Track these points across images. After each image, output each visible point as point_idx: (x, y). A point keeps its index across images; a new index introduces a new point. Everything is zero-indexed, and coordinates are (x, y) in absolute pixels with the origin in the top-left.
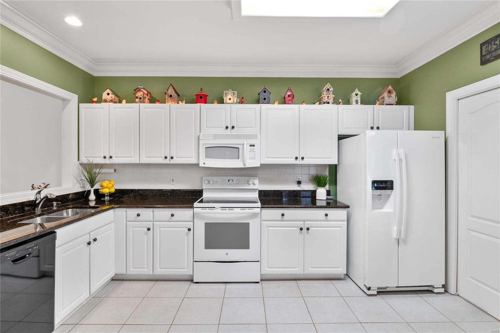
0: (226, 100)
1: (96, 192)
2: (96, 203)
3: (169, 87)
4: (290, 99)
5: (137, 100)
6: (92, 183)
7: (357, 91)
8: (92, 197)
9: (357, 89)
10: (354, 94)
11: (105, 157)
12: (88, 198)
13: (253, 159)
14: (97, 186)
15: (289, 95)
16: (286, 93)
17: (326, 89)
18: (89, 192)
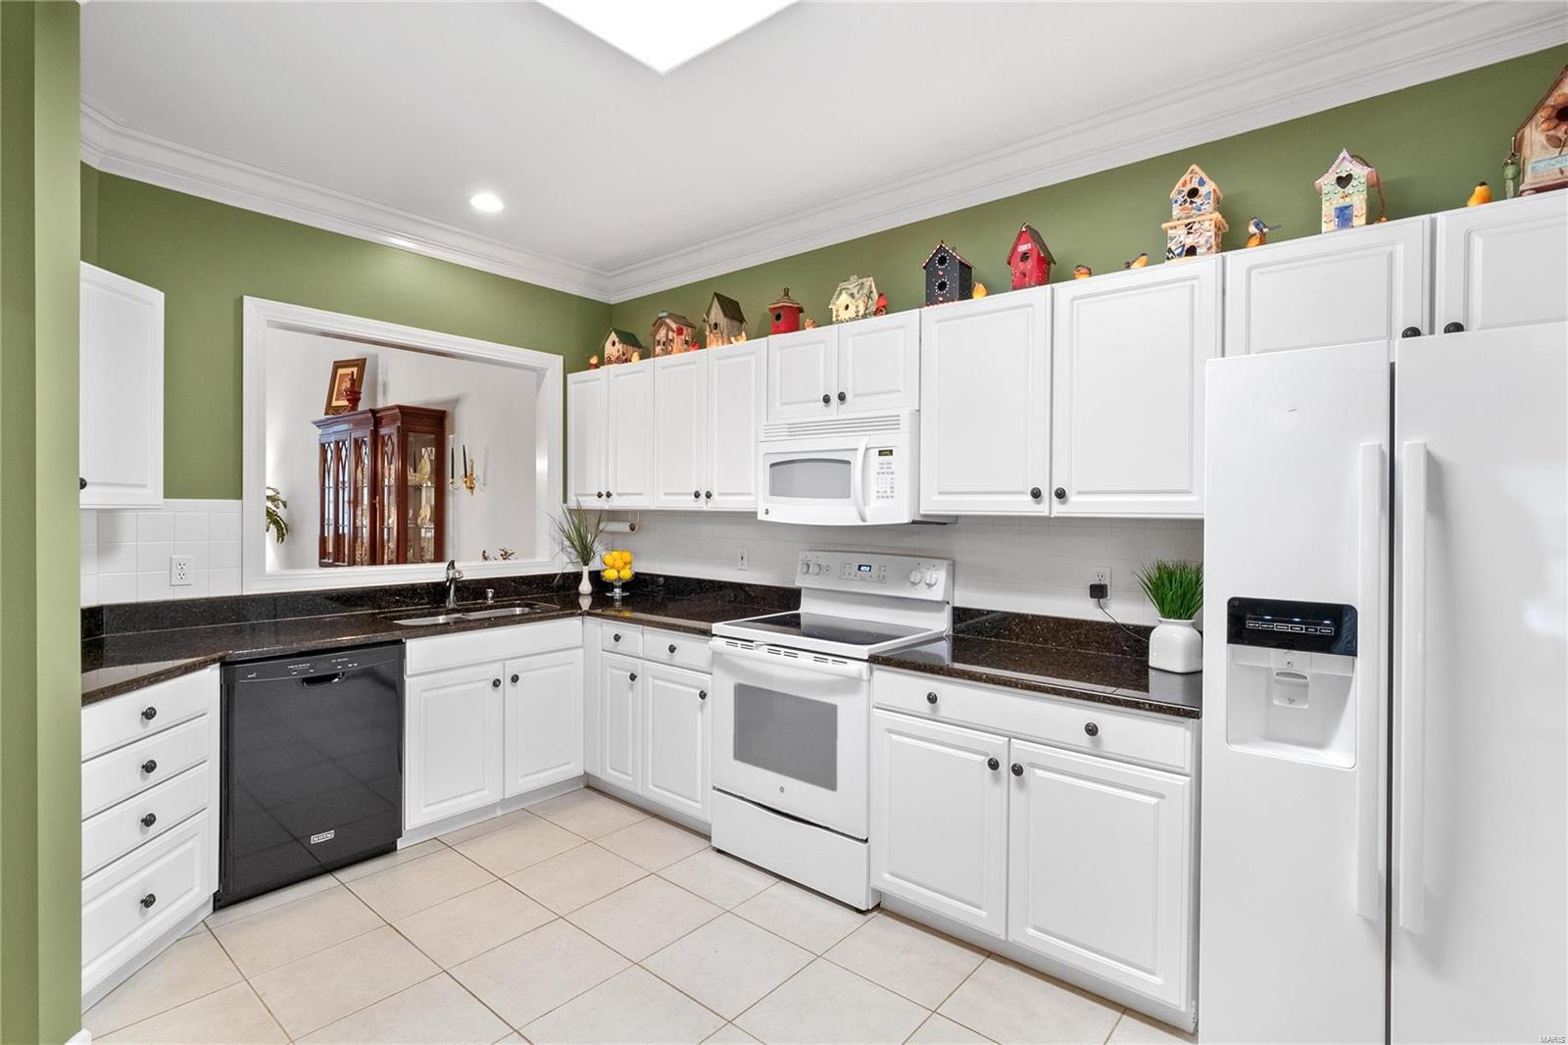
0: (837, 311)
1: (595, 577)
2: (593, 602)
3: (712, 302)
4: (1029, 267)
5: (658, 349)
6: (586, 555)
7: (1345, 165)
8: (585, 586)
9: (1344, 154)
10: (1327, 182)
11: (600, 495)
12: (577, 589)
13: (888, 497)
14: (595, 565)
15: (1025, 253)
16: (1015, 249)
17: (1180, 193)
18: (577, 577)
